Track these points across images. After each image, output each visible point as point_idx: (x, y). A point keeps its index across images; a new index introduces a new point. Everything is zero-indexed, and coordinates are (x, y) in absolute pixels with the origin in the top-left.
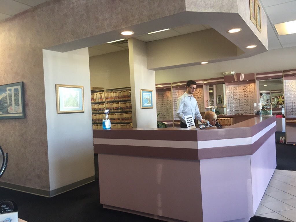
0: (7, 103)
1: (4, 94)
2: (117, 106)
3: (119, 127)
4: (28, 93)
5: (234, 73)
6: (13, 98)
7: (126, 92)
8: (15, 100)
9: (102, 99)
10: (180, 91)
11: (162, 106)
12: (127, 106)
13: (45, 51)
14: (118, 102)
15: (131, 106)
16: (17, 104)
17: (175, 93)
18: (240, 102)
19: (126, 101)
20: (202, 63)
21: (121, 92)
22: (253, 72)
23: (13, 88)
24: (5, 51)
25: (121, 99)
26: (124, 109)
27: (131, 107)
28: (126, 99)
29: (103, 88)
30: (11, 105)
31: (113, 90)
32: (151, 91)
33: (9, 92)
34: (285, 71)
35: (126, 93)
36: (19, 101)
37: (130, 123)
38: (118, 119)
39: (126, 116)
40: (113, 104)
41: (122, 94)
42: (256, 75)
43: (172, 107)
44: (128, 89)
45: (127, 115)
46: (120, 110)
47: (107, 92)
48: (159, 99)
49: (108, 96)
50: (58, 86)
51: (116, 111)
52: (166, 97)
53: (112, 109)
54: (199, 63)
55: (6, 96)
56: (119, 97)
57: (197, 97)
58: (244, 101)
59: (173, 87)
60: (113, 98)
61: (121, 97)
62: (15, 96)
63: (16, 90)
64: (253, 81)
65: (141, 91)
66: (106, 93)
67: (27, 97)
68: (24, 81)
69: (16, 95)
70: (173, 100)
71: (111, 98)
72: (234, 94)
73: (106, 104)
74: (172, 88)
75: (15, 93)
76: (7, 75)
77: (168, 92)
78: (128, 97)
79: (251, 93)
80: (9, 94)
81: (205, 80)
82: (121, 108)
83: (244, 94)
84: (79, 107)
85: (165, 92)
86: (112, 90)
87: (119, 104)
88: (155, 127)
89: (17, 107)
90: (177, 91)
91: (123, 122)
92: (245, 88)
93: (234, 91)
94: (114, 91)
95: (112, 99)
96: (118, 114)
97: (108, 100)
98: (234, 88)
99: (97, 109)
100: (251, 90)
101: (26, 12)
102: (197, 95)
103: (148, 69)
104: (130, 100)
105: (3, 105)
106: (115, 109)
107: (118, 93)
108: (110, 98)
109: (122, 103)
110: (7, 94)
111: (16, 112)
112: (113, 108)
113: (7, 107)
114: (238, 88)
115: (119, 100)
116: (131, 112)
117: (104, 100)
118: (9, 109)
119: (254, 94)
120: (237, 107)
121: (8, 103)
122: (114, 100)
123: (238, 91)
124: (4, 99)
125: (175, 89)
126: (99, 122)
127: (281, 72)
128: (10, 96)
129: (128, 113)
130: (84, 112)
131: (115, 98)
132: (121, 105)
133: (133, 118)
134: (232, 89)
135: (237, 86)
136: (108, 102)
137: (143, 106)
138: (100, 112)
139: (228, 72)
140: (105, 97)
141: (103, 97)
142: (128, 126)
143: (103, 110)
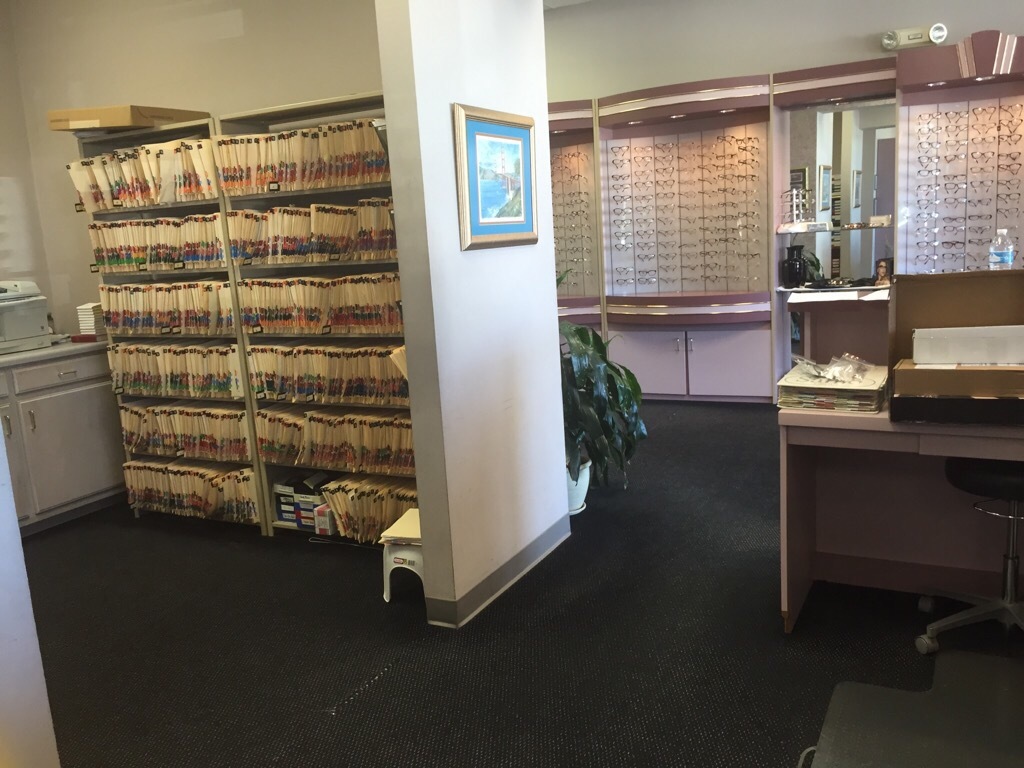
2: (300, 233)
3: (316, 363)
7: (353, 134)
9: (198, 183)
10: (637, 143)
12: (363, 233)
14: (300, 201)
15: (393, 233)
17: (611, 157)
19: (351, 198)
25: (322, 184)
26: (346, 248)
27: (388, 239)
28: (356, 182)
32: (519, 128)
35: (351, 143)
37: (388, 341)
38: (311, 315)
39: (357, 294)
40: (268, 215)
41: (325, 149)
45: (363, 288)
46: (315, 259)
47: (226, 138)
49: (234, 164)
51: (289, 260)
53: (266, 247)
56: (304, 171)
59: (603, 122)
60: (269, 174)
61: (321, 169)
65: (461, 115)
66: (220, 143)
70: (603, 194)
71: (254, 173)
74: (596, 130)
78: (370, 165)
81: (780, 78)
82: (324, 245)
87: (308, 214)
90: (624, 143)
91: (341, 331)
92: (1007, 117)
95: (262, 181)
96: (304, 283)
97: (238, 190)
99: (173, 249)
102: (732, 161)
104: (385, 192)
106: (285, 252)
107: (295, 141)
108: (248, 177)
109: (328, 207)
112: (275, 247)
114: (965, 120)
115: (308, 186)
116: (394, 267)
117: (209, 192)
120: (954, 224)
122: (274, 186)
125: (613, 131)
126: (193, 330)
129: (373, 276)
131: (278, 178)
132: (319, 223)
133: (406, 312)
136: (238, 203)
137: (476, 229)
138: (191, 266)
139: (912, 32)
140: (216, 169)
141: (199, 171)
142: (374, 360)
143: (209, 258)
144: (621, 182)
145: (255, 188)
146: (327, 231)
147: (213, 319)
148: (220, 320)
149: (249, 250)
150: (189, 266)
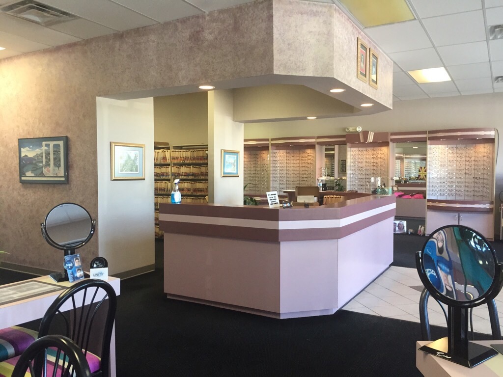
0: (42, 162)
1: (38, 150)
2: (188, 172)
3: (189, 201)
4: (74, 152)
5: (361, 129)
6: (52, 157)
7: (202, 152)
8: (55, 159)
9: (166, 159)
10: (282, 151)
11: (255, 172)
12: (202, 172)
13: (99, 99)
14: (189, 165)
15: (208, 173)
16: (57, 165)
17: (274, 155)
18: (367, 173)
19: (200, 165)
20: (308, 118)
21: (194, 152)
22: (387, 131)
23: (52, 144)
24: (41, 92)
25: (194, 162)
26: (198, 175)
27: (206, 174)
28: (202, 162)
29: (168, 144)
30: (48, 165)
31: (183, 147)
32: (237, 153)
33: (46, 148)
34: (430, 132)
35: (201, 154)
36: (60, 160)
37: (205, 196)
38: (189, 190)
39: (199, 185)
40: (181, 167)
41: (195, 154)
42: (391, 135)
43: (269, 175)
44: (205, 147)
45: (201, 184)
46: (191, 177)
47: (174, 150)
48: (250, 161)
49: (175, 156)
50: (114, 144)
51: (185, 177)
52: (262, 160)
53: (180, 174)
54: (305, 118)
55: (42, 153)
56: (190, 159)
57: (306, 161)
58: (372, 171)
59: (272, 145)
60: (183, 159)
61: (194, 159)
62: (54, 154)
63: (56, 147)
64: (386, 144)
65: (223, 151)
66: (172, 151)
67: (71, 156)
68: (69, 135)
69: (56, 152)
70: (271, 165)
71: (179, 158)
72: (359, 160)
73: (172, 167)
74: (270, 147)
75: (55, 150)
76: (44, 124)
77: (264, 152)
78: (204, 159)
79: (382, 160)
80: (46, 150)
81: (318, 137)
82: (193, 175)
83: (373, 161)
84: (138, 172)
85: (259, 152)
86: (181, 148)
87: (190, 168)
88: (241, 204)
89: (57, 168)
90: (278, 151)
91: (195, 194)
92: (375, 152)
93: (360, 156)
94: (184, 149)
95: (181, 160)
96: (188, 183)
97: (175, 162)
98: (360, 153)
99: (158, 173)
100: (382, 156)
101: (74, 44)
102: (306, 158)
103: (233, 121)
104: (207, 164)
105: (37, 165)
106: (184, 176)
107: (189, 153)
109: (195, 166)
110: (43, 151)
111: (55, 176)
112: (182, 174)
113: (42, 167)
114: (365, 153)
115: (191, 162)
116: (207, 180)
117: (168, 161)
118: (45, 170)
119: (386, 163)
120: (361, 180)
121: (44, 163)
122: (183, 161)
123: (365, 157)
124: (38, 157)
125: (275, 148)
126: (160, 192)
127: (424, 133)
128: (48, 154)
129: (203, 182)
130: (144, 179)
131: (185, 159)
132: (192, 170)
133: (209, 189)
134: (357, 153)
135: (364, 149)
136: (175, 164)
137: (224, 173)
138: (162, 178)
139: (353, 128)
140: (171, 157)
141: (167, 157)
142: (202, 200)
143: (166, 176)
144: (276, 162)
145: (179, 161)
146: (194, 172)
147: (166, 190)
148: (167, 190)
149: (176, 175)
150: (161, 177)
